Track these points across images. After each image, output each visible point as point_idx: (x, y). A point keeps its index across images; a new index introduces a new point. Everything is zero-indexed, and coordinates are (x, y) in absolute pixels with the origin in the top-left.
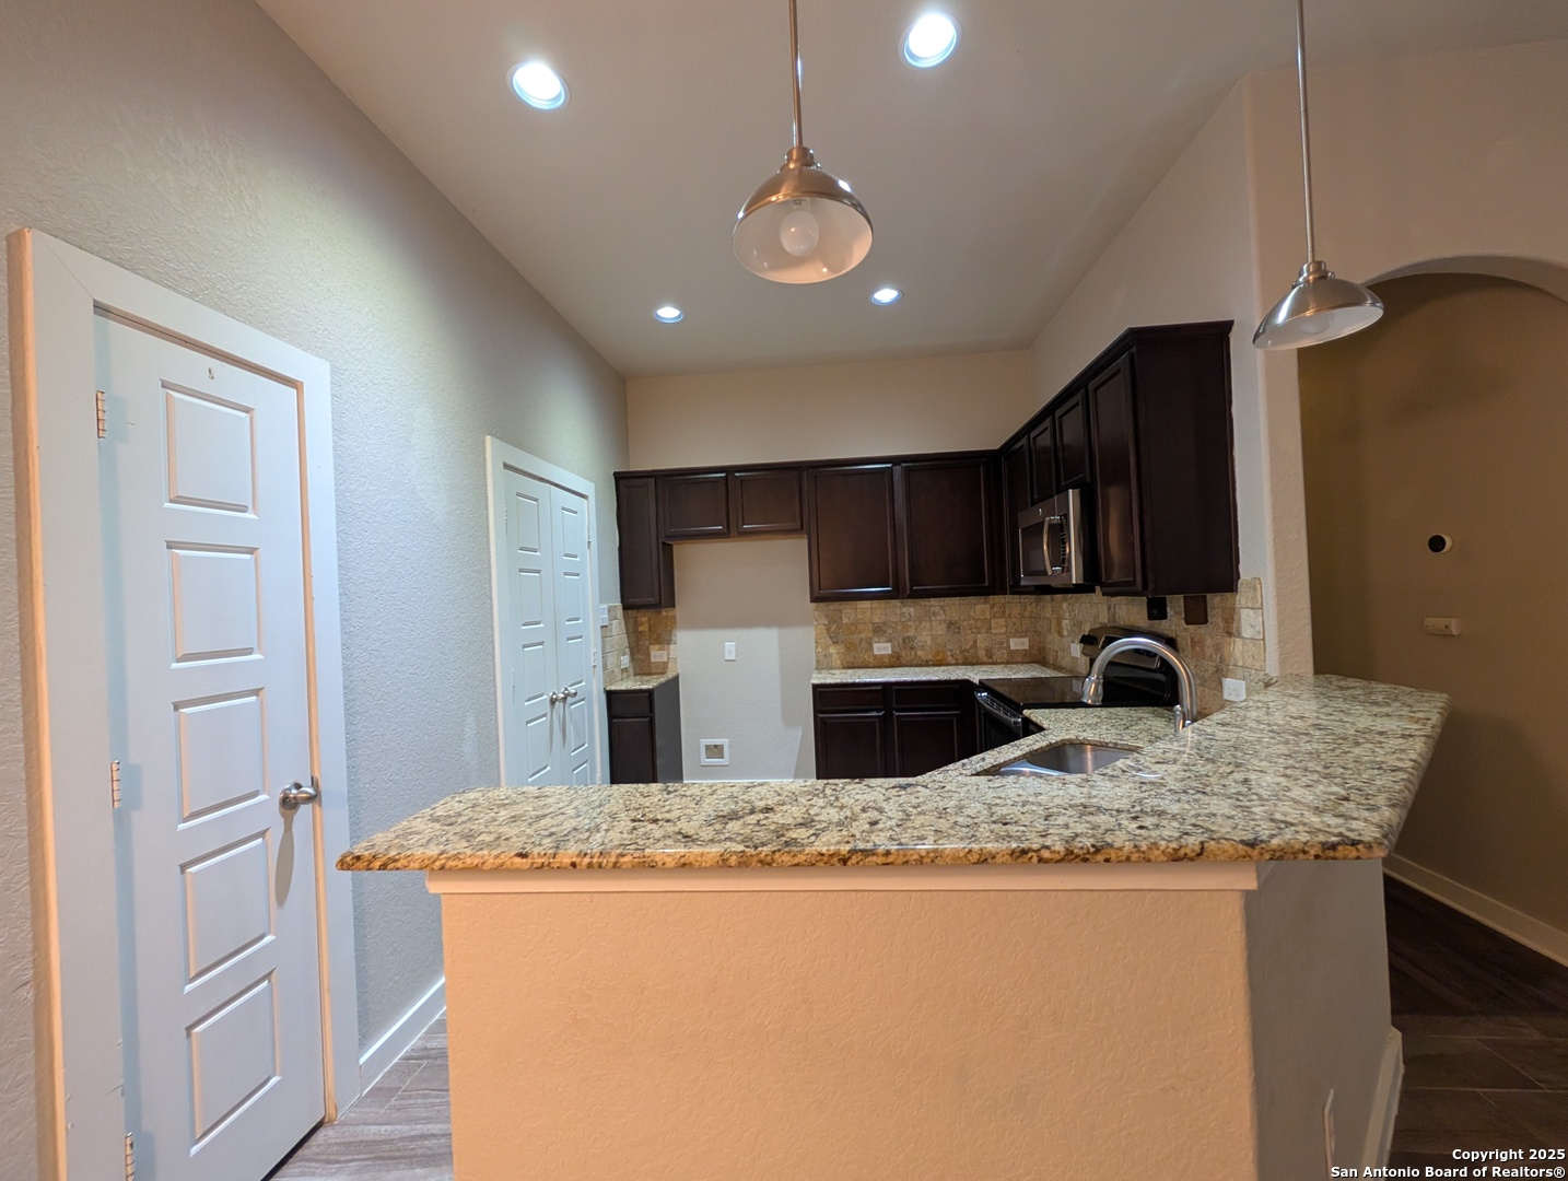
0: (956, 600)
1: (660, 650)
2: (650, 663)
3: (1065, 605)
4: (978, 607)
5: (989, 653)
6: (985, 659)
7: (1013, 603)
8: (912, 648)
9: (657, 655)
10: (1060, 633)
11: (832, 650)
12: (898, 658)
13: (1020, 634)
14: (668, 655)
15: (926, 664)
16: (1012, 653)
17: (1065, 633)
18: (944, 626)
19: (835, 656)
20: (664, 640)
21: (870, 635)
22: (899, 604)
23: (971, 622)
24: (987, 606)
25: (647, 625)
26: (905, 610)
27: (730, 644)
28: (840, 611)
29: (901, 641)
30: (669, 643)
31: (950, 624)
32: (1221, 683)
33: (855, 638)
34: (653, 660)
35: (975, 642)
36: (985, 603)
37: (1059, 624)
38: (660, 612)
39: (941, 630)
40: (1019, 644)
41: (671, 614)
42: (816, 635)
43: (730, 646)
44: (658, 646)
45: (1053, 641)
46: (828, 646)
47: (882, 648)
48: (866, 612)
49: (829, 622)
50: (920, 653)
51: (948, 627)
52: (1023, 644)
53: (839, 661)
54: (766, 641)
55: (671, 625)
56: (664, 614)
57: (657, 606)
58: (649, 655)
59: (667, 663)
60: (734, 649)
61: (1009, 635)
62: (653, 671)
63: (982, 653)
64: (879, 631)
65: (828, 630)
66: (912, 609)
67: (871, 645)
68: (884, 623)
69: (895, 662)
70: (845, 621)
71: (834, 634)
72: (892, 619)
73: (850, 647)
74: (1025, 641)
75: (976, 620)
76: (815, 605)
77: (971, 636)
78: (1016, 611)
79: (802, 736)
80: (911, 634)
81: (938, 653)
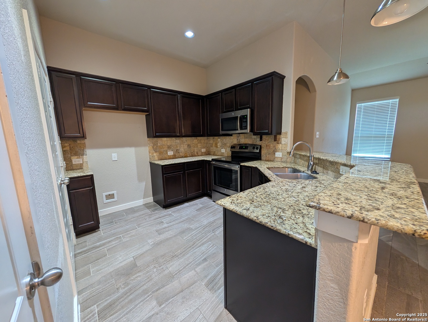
0: (189, 138)
1: (78, 158)
2: (72, 165)
3: (219, 140)
5: (197, 153)
6: (196, 155)
7: (203, 139)
8: (179, 153)
9: (76, 161)
10: (217, 147)
11: (155, 154)
14: (83, 160)
15: (182, 157)
16: (202, 153)
17: (219, 147)
18: (187, 146)
19: (156, 157)
20: (80, 153)
21: (167, 149)
22: (175, 139)
23: (193, 144)
25: (68, 147)
26: (176, 141)
27: (114, 154)
28: (157, 141)
29: (176, 151)
30: (83, 155)
32: (275, 154)
33: (162, 150)
34: (74, 163)
35: (194, 150)
36: (196, 139)
37: (216, 144)
38: (76, 141)
39: (186, 147)
40: (203, 150)
41: (82, 142)
42: (149, 149)
43: (115, 156)
44: (76, 157)
45: (213, 149)
46: (153, 153)
47: (171, 153)
48: (165, 141)
49: (153, 145)
50: (181, 154)
51: (188, 146)
53: (157, 158)
54: (130, 153)
55: (84, 147)
56: (78, 142)
57: (75, 138)
58: (71, 161)
59: (82, 164)
60: (116, 156)
61: (201, 148)
62: (74, 168)
64: (169, 147)
65: (153, 148)
66: (178, 141)
67: (167, 152)
68: (171, 145)
69: (174, 157)
70: (159, 145)
71: (155, 149)
72: (173, 144)
73: (161, 153)
74: (205, 149)
75: (194, 144)
76: (148, 139)
77: (193, 149)
78: (203, 142)
79: (145, 185)
80: (178, 148)
81: (185, 154)
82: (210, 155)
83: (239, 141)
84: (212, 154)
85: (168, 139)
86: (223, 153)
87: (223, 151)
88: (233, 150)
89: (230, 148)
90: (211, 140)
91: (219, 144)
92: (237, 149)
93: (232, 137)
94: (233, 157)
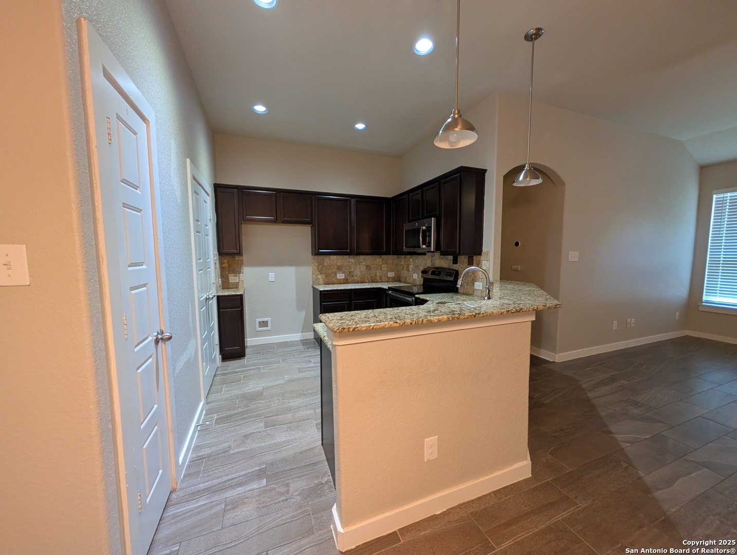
0: (370, 257)
1: (234, 276)
2: (229, 283)
3: (411, 260)
4: (378, 260)
5: (381, 278)
6: (379, 280)
7: (391, 259)
8: (352, 276)
9: (232, 279)
10: (408, 270)
11: (320, 277)
12: (347, 280)
13: (391, 271)
14: (239, 278)
15: (358, 282)
16: (388, 278)
17: (411, 270)
18: (365, 267)
19: (321, 279)
20: (237, 271)
21: (336, 270)
22: (348, 258)
23: (375, 266)
24: (381, 260)
25: (227, 264)
26: (350, 260)
27: (272, 274)
28: (324, 260)
29: (348, 272)
30: (239, 273)
31: (367, 266)
32: (474, 284)
33: (330, 271)
34: (230, 282)
35: (376, 274)
36: (380, 258)
37: (408, 266)
38: (235, 257)
39: (363, 268)
41: (241, 258)
42: (313, 270)
43: (272, 276)
44: (233, 275)
45: (404, 273)
46: (318, 275)
47: (341, 276)
48: (335, 260)
49: (319, 265)
50: (355, 278)
51: (366, 268)
52: (392, 274)
53: (322, 282)
54: (289, 272)
55: (241, 264)
56: (237, 258)
57: (233, 255)
58: (228, 279)
59: (239, 283)
60: (274, 276)
61: (388, 271)
62: (231, 287)
63: (378, 278)
64: (339, 268)
65: (318, 268)
66: (353, 260)
67: (336, 275)
68: (342, 266)
69: (346, 281)
70: (325, 264)
71: (321, 269)
72: (345, 264)
73: (327, 275)
76: (313, 256)
77: (374, 271)
78: (391, 262)
79: (306, 315)
80: (352, 270)
81: (362, 278)
82: (400, 281)
83: (434, 263)
84: (403, 281)
85: (338, 257)
86: (415, 279)
87: (415, 276)
88: (426, 276)
89: (421, 274)
90: (402, 260)
91: (411, 267)
92: (429, 276)
93: (425, 257)
94: (424, 285)
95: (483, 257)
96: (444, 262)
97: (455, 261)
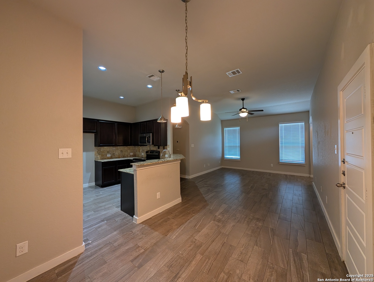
0: (122, 147)
3: (141, 148)
5: (127, 156)
6: (126, 157)
7: (132, 147)
8: (114, 155)
10: (139, 152)
11: (98, 156)
12: (112, 157)
15: (116, 158)
16: (130, 156)
17: (141, 152)
18: (120, 151)
21: (107, 153)
26: (113, 148)
28: (101, 149)
29: (112, 154)
31: (121, 151)
32: (165, 155)
33: (103, 154)
35: (125, 154)
36: (127, 147)
37: (139, 150)
39: (119, 152)
40: (132, 154)
42: (95, 153)
45: (137, 153)
46: (97, 156)
47: (109, 155)
48: (106, 148)
50: (116, 156)
53: (100, 158)
61: (130, 152)
63: (126, 156)
64: (108, 152)
65: (98, 152)
66: (115, 148)
67: (107, 155)
72: (111, 150)
74: (133, 153)
75: (125, 150)
76: (95, 147)
77: (124, 153)
78: (131, 149)
79: (91, 175)
80: (114, 153)
81: (119, 156)
82: (135, 156)
83: (151, 149)
84: (137, 156)
85: (108, 147)
86: (143, 155)
87: (143, 154)
88: (147, 154)
89: (145, 153)
90: (137, 148)
91: (141, 150)
92: (149, 153)
93: (147, 146)
94: (147, 157)
95: (167, 147)
96: (154, 148)
97: (159, 148)
